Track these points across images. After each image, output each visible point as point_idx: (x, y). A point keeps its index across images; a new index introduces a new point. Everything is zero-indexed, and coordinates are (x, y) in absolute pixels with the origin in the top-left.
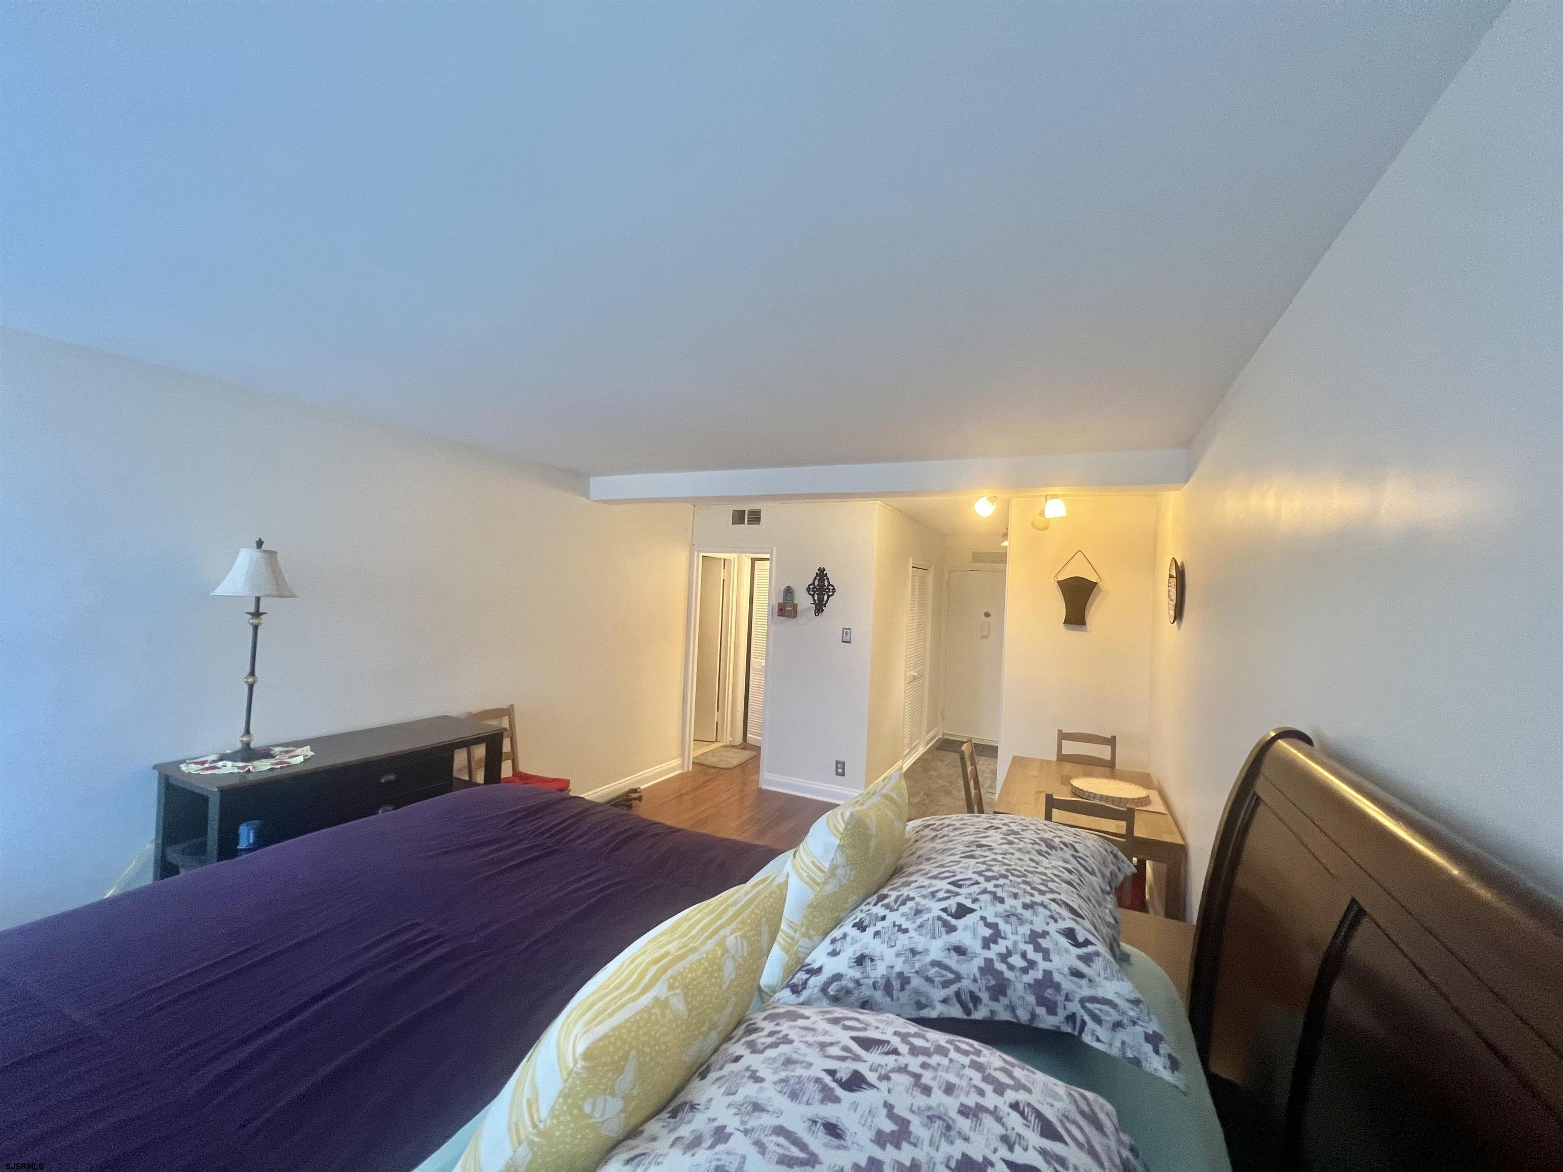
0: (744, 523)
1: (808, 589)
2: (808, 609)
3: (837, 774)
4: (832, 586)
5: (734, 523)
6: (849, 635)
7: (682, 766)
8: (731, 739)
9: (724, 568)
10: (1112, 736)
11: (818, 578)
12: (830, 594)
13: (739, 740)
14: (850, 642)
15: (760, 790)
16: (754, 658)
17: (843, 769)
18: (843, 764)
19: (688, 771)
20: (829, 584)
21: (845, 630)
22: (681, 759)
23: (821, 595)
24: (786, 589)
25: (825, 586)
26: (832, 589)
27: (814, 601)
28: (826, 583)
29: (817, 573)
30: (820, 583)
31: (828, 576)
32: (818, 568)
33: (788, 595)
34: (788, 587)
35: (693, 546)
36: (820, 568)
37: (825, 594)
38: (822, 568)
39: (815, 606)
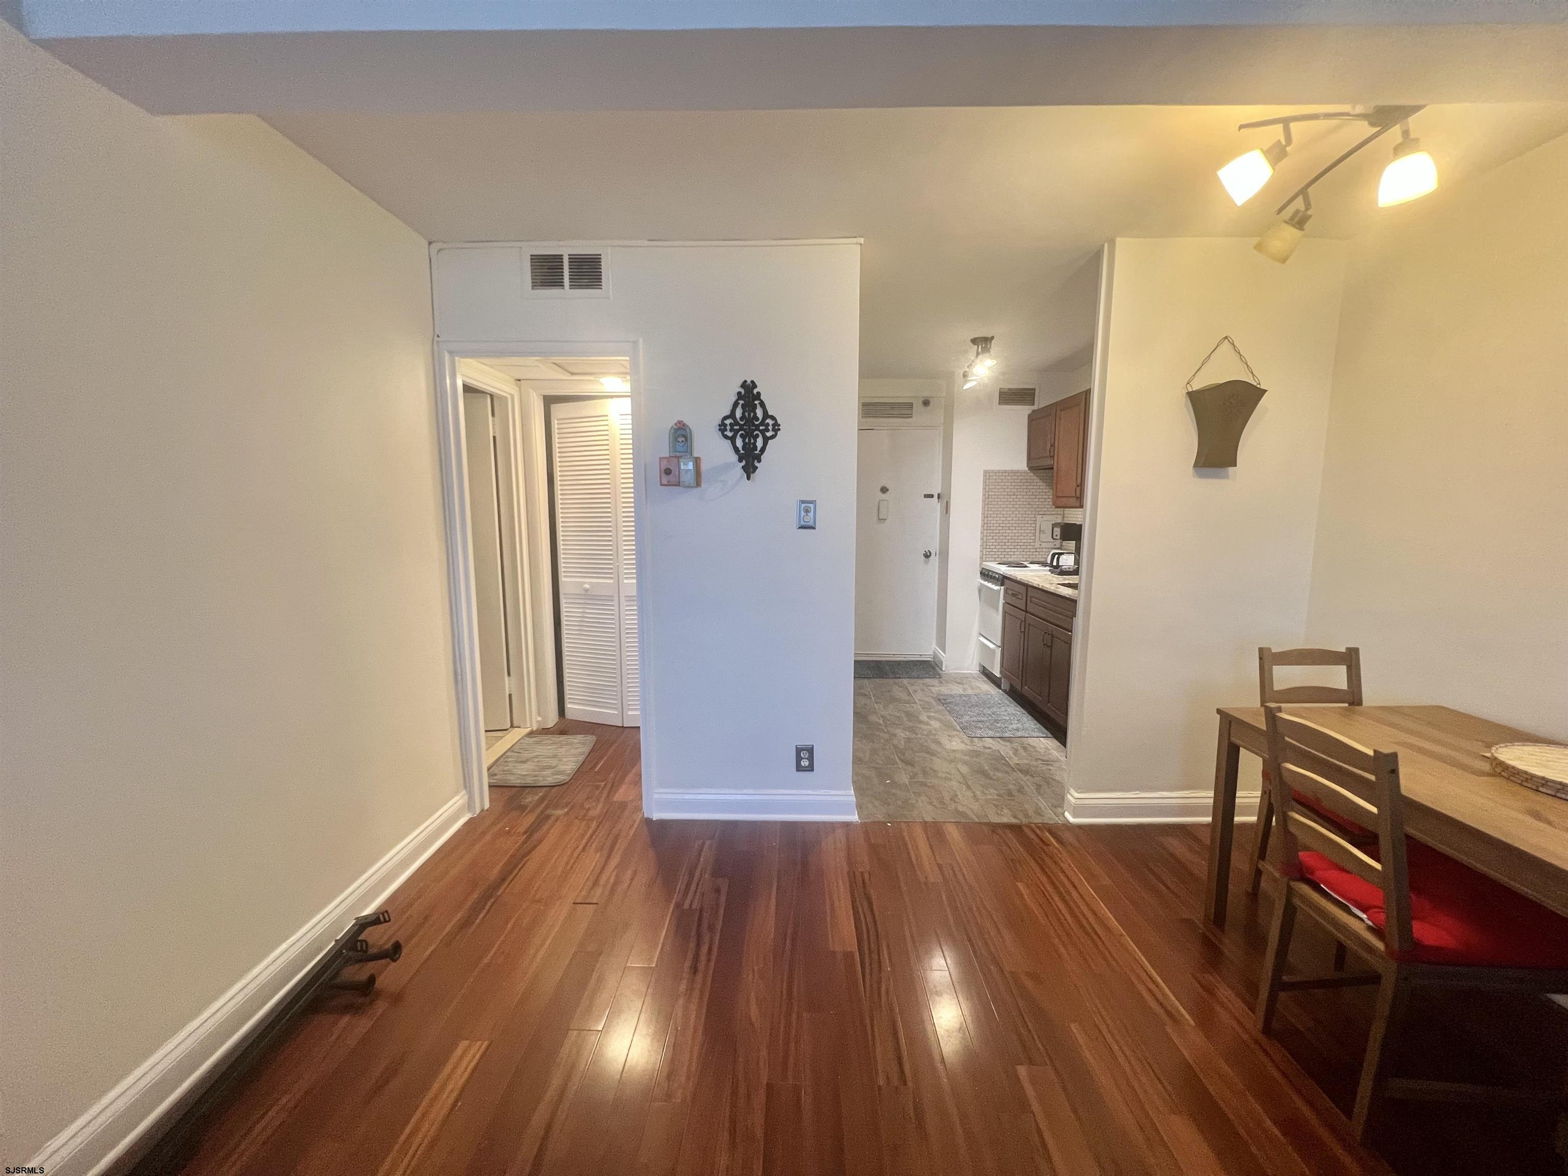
0: (559, 284)
1: (722, 428)
2: (727, 467)
3: (799, 768)
4: (773, 418)
5: (535, 285)
6: (811, 514)
7: (470, 805)
8: (539, 719)
9: (493, 415)
10: (1349, 649)
11: (741, 402)
12: (769, 434)
13: (552, 719)
14: (814, 528)
15: (648, 822)
16: (565, 576)
17: (811, 759)
18: (810, 750)
19: (482, 810)
20: (766, 415)
21: (803, 505)
22: (464, 792)
23: (749, 435)
24: (675, 427)
25: (757, 419)
26: (773, 425)
27: (736, 449)
28: (759, 413)
29: (739, 393)
30: (747, 414)
31: (762, 398)
32: (740, 382)
33: (680, 439)
34: (680, 424)
35: (438, 339)
36: (745, 381)
37: (757, 436)
38: (749, 382)
39: (740, 461)
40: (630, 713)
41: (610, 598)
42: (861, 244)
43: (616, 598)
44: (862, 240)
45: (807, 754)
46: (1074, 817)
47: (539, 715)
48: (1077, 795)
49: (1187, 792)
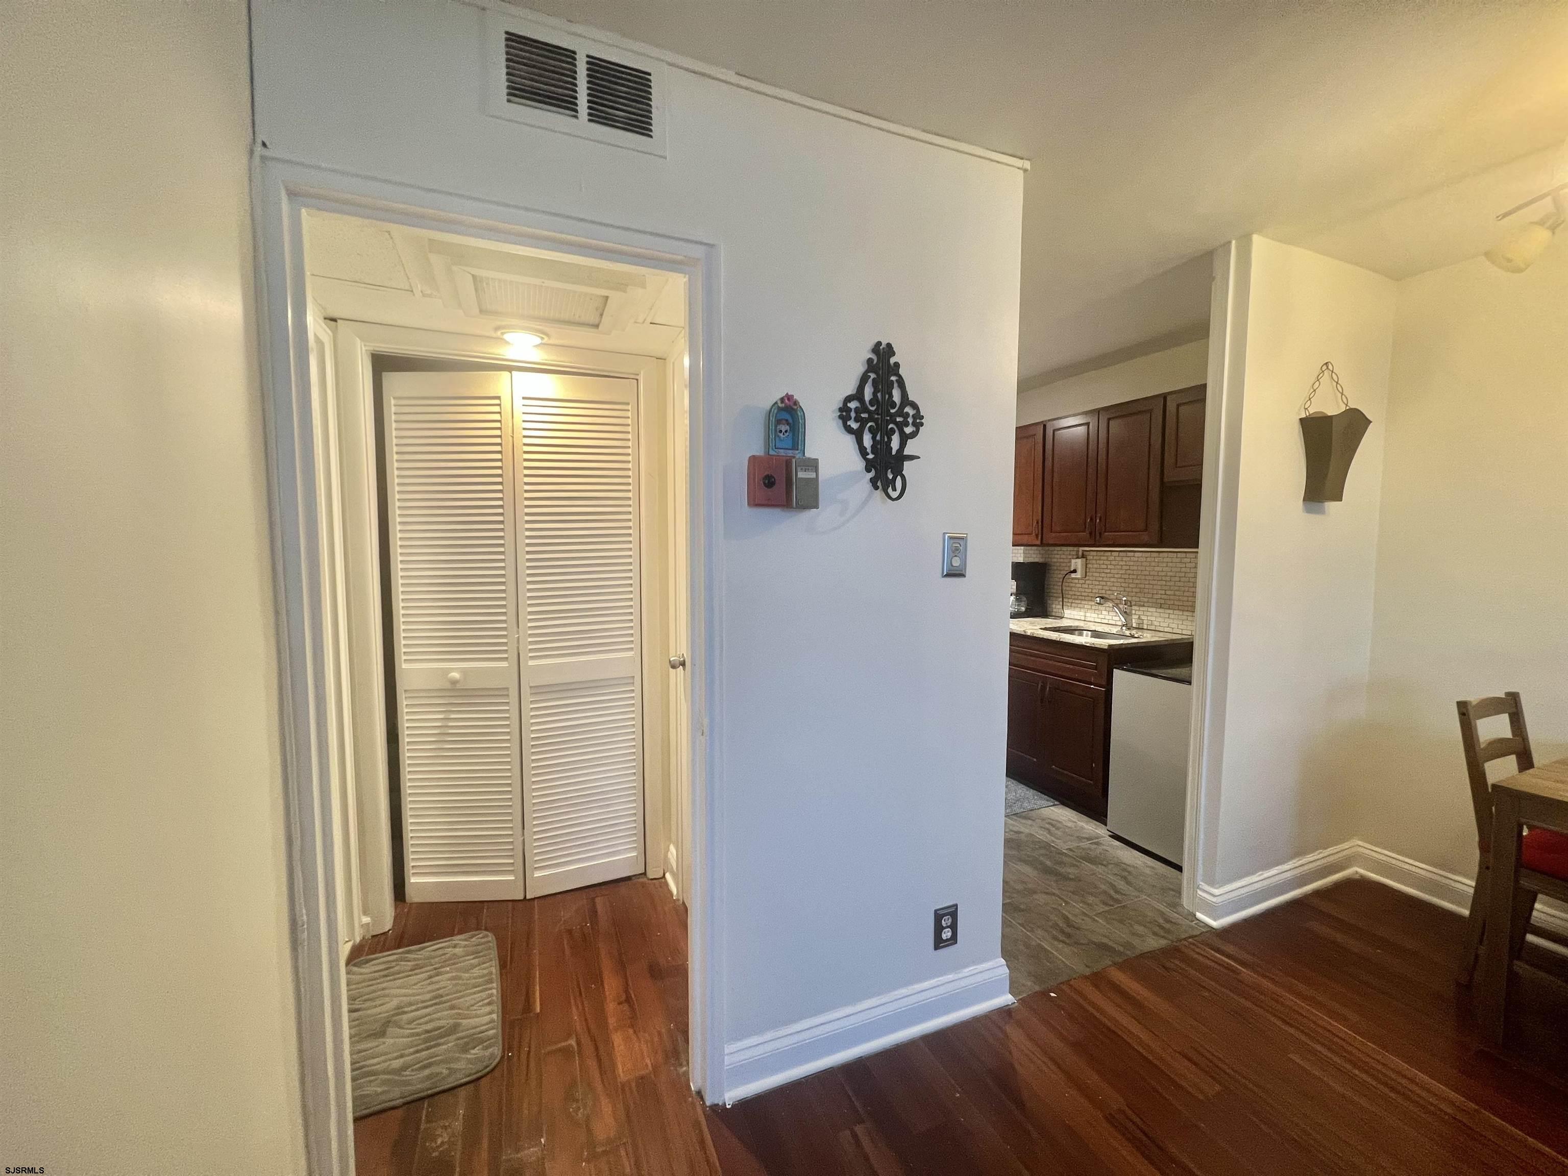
0: (567, 105)
1: (844, 414)
2: (849, 479)
3: (937, 945)
4: (914, 406)
5: (512, 94)
6: (961, 555)
8: (366, 920)
10: (1508, 694)
11: (873, 376)
12: (908, 430)
13: (386, 914)
14: (964, 576)
16: (408, 661)
17: (954, 925)
18: (953, 911)
20: (905, 400)
21: (951, 541)
23: (882, 432)
24: (780, 405)
25: (893, 405)
26: (913, 416)
27: (863, 451)
28: (896, 396)
29: (870, 361)
30: (879, 395)
31: (901, 372)
32: (871, 344)
33: (784, 428)
34: (789, 399)
35: (266, 152)
36: (879, 343)
37: (892, 431)
38: (883, 346)
39: (868, 470)
40: (537, 874)
41: (502, 692)
42: (1025, 171)
43: (514, 693)
44: (1027, 165)
45: (950, 920)
46: (1215, 920)
47: (365, 913)
48: (1216, 891)
49: (1294, 861)
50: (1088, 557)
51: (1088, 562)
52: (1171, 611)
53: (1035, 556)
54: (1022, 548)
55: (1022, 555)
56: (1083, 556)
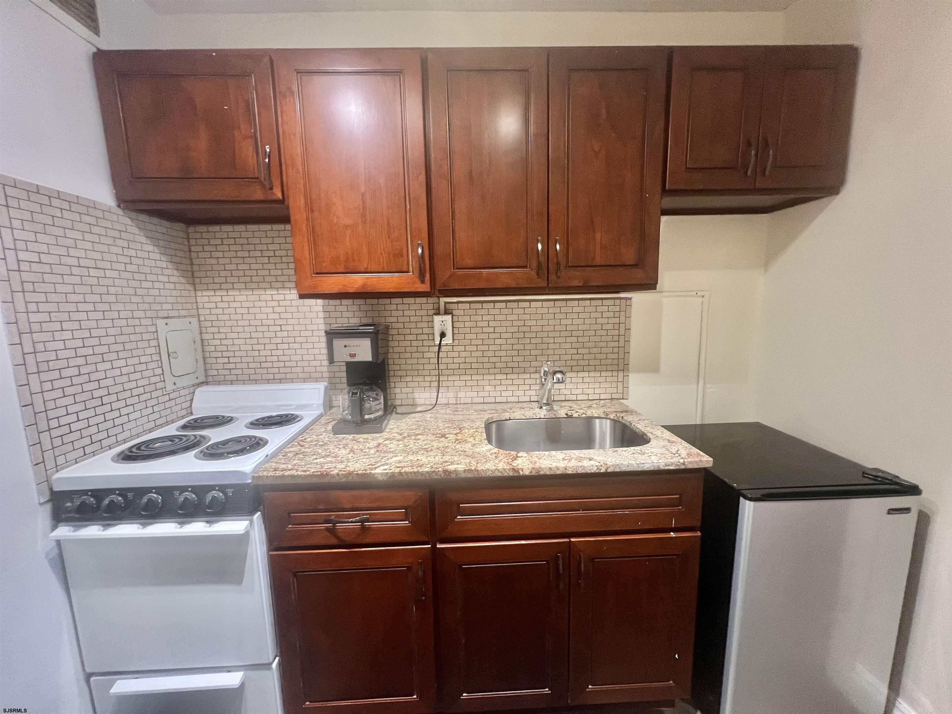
50: (455, 312)
51: (455, 318)
52: (586, 374)
53: (350, 314)
54: (320, 302)
55: (321, 315)
56: (446, 312)
